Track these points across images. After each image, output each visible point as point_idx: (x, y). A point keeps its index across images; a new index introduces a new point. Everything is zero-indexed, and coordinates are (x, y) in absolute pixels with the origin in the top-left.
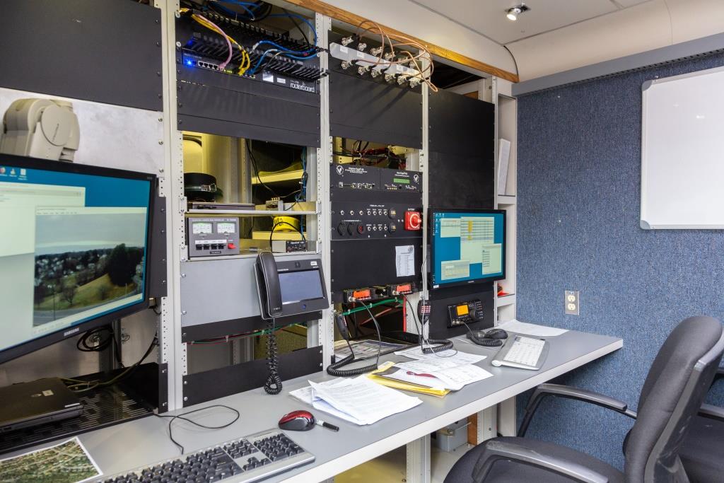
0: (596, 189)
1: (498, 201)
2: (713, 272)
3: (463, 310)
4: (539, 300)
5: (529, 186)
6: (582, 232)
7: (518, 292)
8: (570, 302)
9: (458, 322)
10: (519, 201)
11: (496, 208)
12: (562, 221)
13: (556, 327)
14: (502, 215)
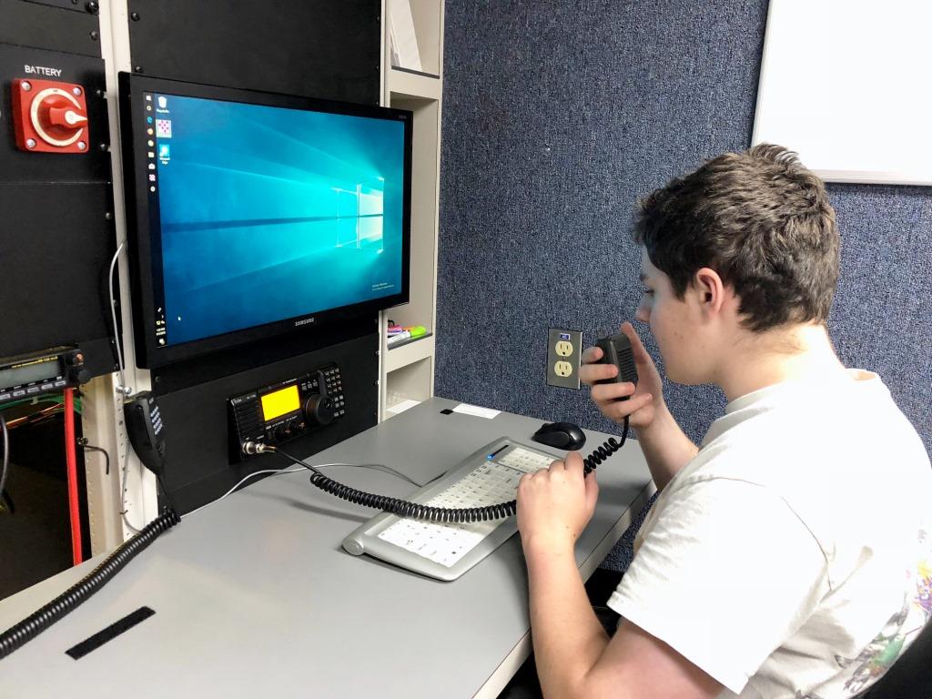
0: (644, 66)
1: (392, 85)
2: (913, 298)
3: (280, 403)
4: (489, 350)
5: (475, 50)
6: (601, 180)
7: (439, 328)
8: (563, 359)
9: (260, 448)
10: (447, 92)
11: (385, 102)
12: (553, 150)
13: (525, 414)
14: (401, 126)
